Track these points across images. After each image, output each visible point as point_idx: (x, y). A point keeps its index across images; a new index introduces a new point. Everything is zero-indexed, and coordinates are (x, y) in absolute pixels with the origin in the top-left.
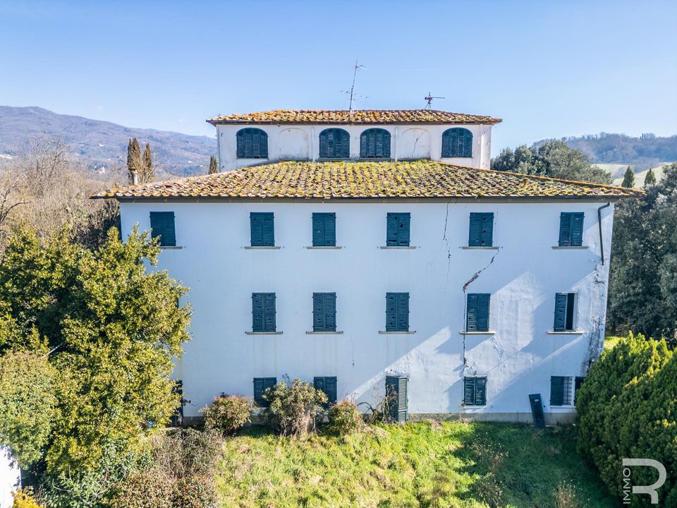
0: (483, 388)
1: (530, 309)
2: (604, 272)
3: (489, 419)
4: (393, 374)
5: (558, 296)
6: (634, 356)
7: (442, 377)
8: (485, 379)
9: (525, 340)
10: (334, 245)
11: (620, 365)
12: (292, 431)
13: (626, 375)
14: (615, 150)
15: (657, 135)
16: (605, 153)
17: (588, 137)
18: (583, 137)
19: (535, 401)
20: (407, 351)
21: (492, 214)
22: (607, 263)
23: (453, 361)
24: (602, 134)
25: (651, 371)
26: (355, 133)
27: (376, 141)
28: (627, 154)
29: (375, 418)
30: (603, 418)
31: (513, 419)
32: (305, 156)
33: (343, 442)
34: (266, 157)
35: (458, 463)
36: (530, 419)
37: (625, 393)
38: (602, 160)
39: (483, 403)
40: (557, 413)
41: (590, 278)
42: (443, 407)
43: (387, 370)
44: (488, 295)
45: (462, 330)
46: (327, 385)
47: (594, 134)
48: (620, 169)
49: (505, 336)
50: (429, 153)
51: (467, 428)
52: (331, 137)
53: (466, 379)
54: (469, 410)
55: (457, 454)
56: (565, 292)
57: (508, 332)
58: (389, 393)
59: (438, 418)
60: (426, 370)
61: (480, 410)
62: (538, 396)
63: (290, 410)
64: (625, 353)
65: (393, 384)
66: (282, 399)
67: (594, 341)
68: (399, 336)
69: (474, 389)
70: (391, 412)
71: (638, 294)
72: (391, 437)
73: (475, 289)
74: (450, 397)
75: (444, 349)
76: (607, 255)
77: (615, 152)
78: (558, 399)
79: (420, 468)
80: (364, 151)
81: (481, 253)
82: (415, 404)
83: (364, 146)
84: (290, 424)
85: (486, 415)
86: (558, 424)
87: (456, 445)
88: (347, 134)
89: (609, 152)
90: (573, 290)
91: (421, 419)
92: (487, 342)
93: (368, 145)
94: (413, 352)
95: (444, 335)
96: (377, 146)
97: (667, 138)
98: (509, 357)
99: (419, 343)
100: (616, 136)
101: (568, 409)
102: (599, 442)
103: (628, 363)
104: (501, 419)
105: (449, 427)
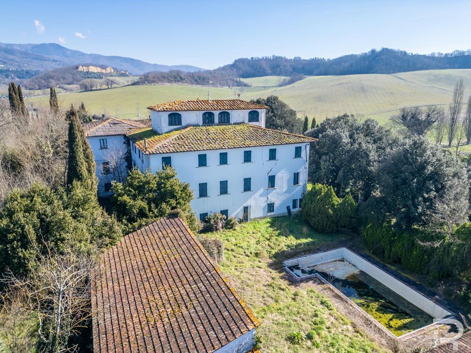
0: (273, 206)
1: (286, 179)
2: (307, 165)
3: (275, 216)
4: (246, 206)
5: (294, 173)
6: (317, 190)
7: (261, 204)
8: (274, 203)
9: (285, 189)
10: (227, 163)
11: (314, 193)
12: (217, 230)
13: (316, 196)
14: (281, 67)
15: (303, 58)
16: (275, 69)
17: (266, 58)
18: (263, 58)
19: (288, 208)
20: (251, 197)
21: (276, 149)
22: (308, 162)
23: (264, 199)
24: (273, 56)
25: (323, 194)
26: (216, 113)
27: (224, 116)
28: (287, 70)
29: (241, 221)
30: (310, 209)
31: (282, 215)
32: (196, 123)
33: (235, 230)
34: (181, 125)
35: (271, 229)
36: (287, 214)
37: (316, 201)
38: (274, 74)
39: (273, 211)
40: (294, 211)
41: (303, 167)
42: (261, 214)
43: (244, 205)
44: (275, 176)
45: (267, 188)
46: (225, 212)
47: (269, 56)
48: (284, 80)
49: (280, 188)
50: (244, 120)
51: (269, 220)
52: (207, 115)
53: (268, 204)
54: (269, 214)
55: (271, 227)
56: (296, 172)
57: (280, 187)
58: (245, 212)
59: (260, 218)
60: (256, 203)
61: (272, 214)
62: (289, 207)
63: (216, 223)
64: (315, 189)
65: (246, 209)
66: (213, 219)
67: (305, 187)
68: (248, 193)
69: (271, 207)
70: (245, 219)
71: (314, 169)
72: (248, 226)
73: (270, 174)
74: (263, 211)
75: (261, 195)
76: (308, 159)
77: (281, 69)
78: (294, 207)
79: (262, 232)
80: (220, 121)
81: (273, 162)
82: (252, 215)
83: (220, 119)
84: (216, 227)
85: (274, 215)
86: (295, 214)
87: (268, 225)
88: (213, 114)
89: (278, 68)
90: (299, 171)
91: (255, 219)
92: (274, 191)
93: (221, 118)
94: (252, 198)
95: (261, 191)
96: (225, 118)
97: (307, 60)
98: (281, 195)
99: (254, 194)
100: (281, 58)
101: (298, 209)
102: (309, 216)
103: (316, 192)
104: (279, 216)
105: (264, 220)
